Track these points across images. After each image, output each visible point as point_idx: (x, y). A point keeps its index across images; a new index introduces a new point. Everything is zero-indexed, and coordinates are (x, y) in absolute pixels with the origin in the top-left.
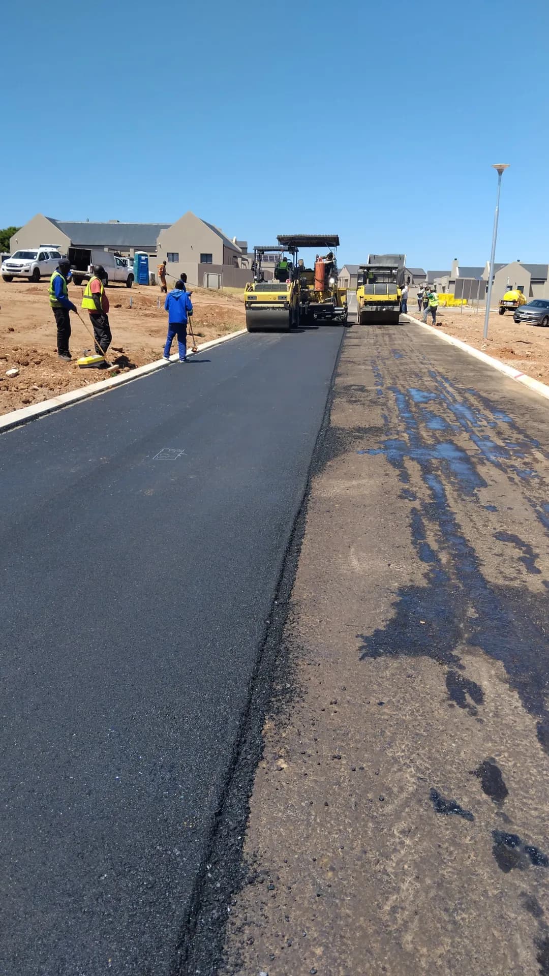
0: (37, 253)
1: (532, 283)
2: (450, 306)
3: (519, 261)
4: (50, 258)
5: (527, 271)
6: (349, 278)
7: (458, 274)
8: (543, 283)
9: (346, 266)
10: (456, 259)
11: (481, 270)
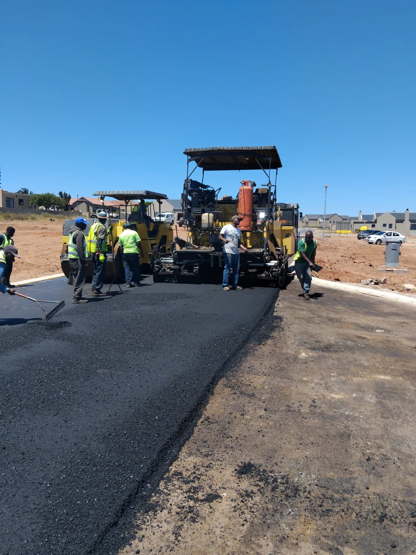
0: (165, 215)
1: (396, 222)
2: (342, 233)
3: (394, 211)
4: (170, 217)
5: (394, 217)
6: (308, 221)
7: (361, 218)
8: (402, 222)
9: (306, 215)
10: (360, 211)
11: (372, 216)
